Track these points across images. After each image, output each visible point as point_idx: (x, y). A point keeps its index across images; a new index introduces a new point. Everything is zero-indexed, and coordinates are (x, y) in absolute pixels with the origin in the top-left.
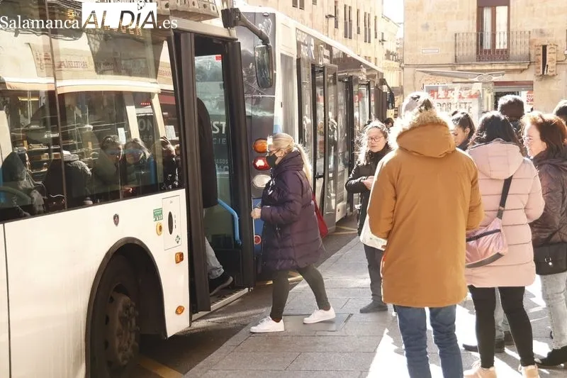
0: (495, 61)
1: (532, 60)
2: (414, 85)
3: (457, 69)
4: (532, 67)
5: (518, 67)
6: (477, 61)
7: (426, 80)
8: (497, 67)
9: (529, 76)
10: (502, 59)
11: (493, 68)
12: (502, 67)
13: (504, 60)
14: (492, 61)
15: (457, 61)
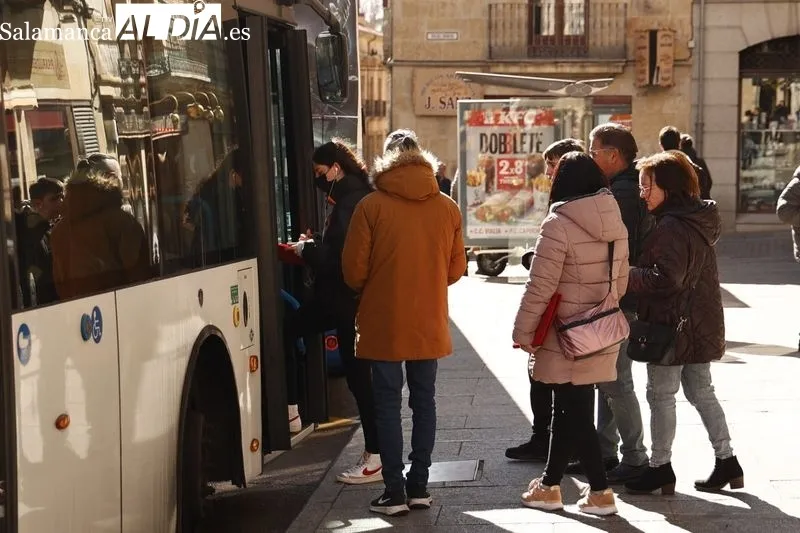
0: (563, 57)
1: (631, 58)
2: (412, 100)
3: (492, 70)
4: (630, 70)
5: (605, 70)
6: (529, 56)
7: (434, 91)
8: (567, 69)
9: (625, 87)
10: (575, 53)
11: (559, 70)
12: (576, 70)
13: (578, 56)
14: (555, 57)
15: (492, 58)
